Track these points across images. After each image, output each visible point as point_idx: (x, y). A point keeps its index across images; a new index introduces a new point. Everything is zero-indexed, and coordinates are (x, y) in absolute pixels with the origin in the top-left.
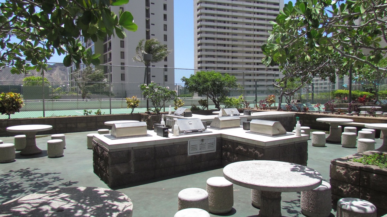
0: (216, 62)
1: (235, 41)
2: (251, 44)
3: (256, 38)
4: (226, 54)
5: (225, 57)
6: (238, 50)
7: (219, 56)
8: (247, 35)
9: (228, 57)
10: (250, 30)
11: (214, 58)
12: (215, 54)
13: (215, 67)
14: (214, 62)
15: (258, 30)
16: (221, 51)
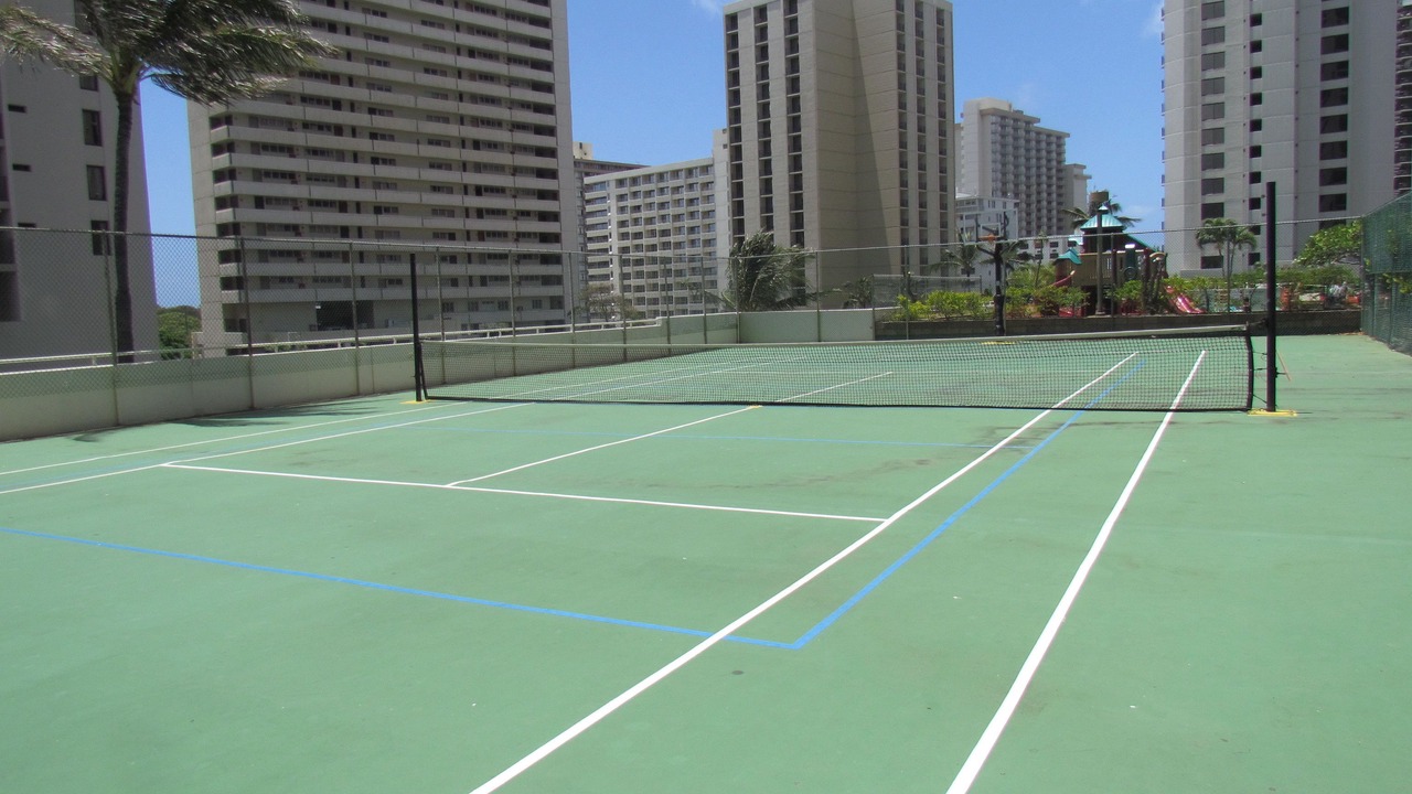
0: (303, 178)
1: (380, 89)
2: (450, 106)
3: (467, 86)
4: (345, 143)
5: (340, 155)
6: (398, 128)
7: (316, 152)
8: (430, 69)
9: (356, 157)
10: (440, 47)
11: (292, 159)
12: (298, 138)
13: (301, 200)
14: (291, 177)
15: (472, 53)
16: (321, 127)
